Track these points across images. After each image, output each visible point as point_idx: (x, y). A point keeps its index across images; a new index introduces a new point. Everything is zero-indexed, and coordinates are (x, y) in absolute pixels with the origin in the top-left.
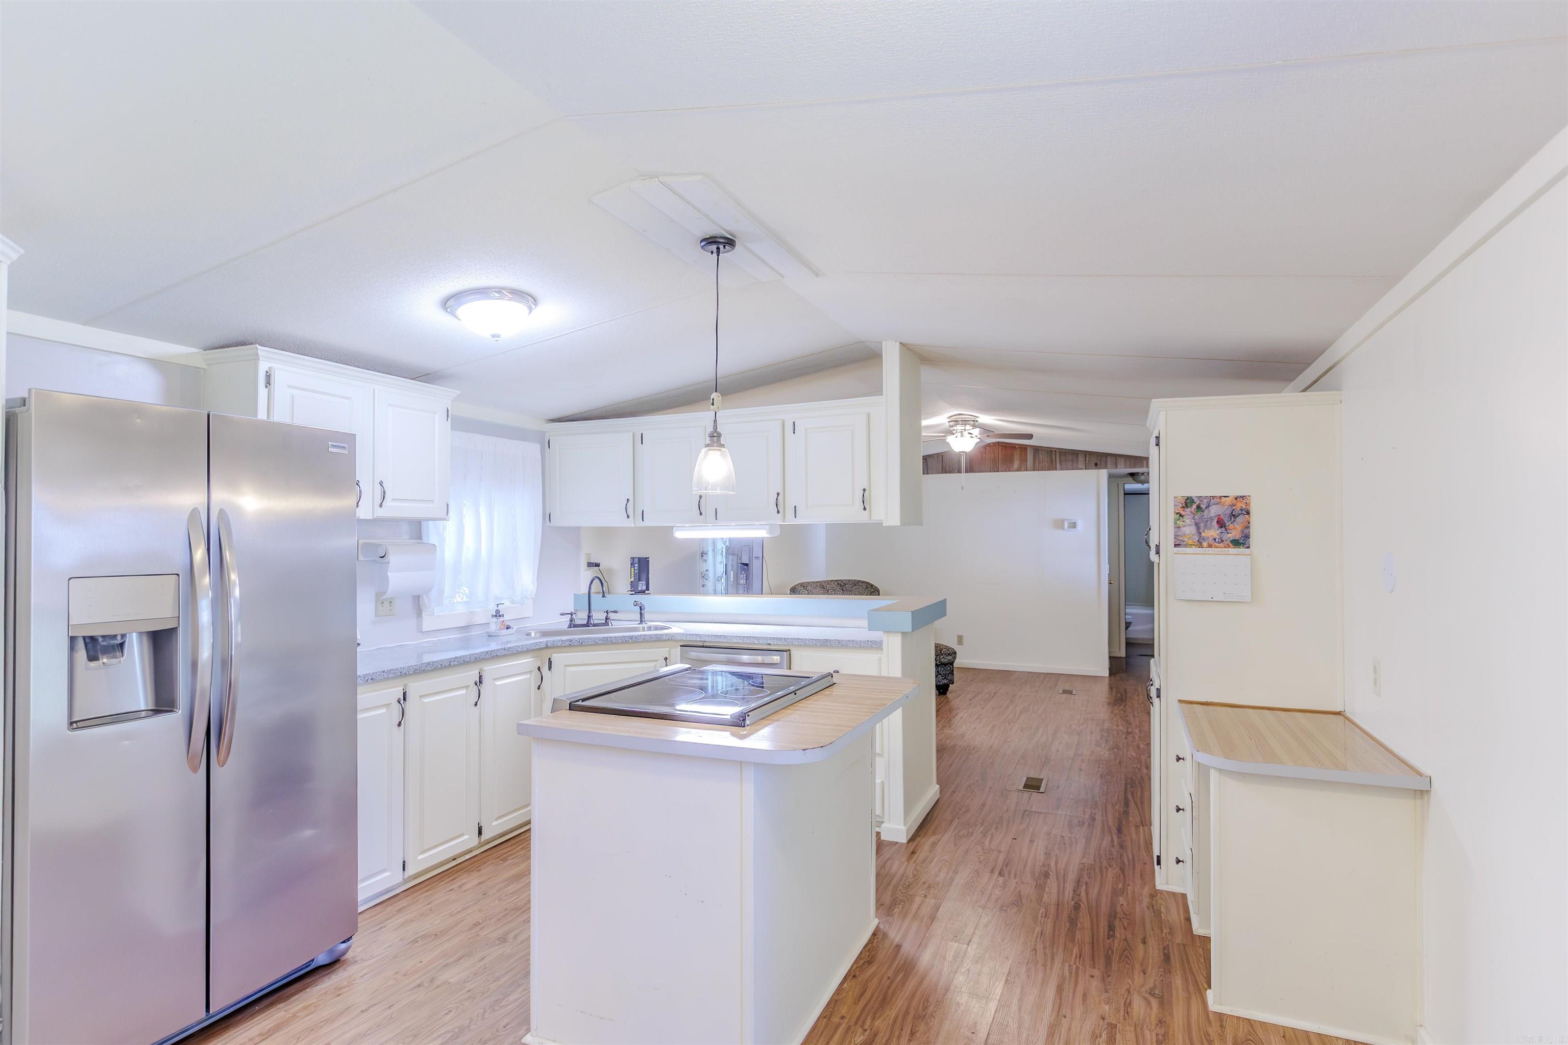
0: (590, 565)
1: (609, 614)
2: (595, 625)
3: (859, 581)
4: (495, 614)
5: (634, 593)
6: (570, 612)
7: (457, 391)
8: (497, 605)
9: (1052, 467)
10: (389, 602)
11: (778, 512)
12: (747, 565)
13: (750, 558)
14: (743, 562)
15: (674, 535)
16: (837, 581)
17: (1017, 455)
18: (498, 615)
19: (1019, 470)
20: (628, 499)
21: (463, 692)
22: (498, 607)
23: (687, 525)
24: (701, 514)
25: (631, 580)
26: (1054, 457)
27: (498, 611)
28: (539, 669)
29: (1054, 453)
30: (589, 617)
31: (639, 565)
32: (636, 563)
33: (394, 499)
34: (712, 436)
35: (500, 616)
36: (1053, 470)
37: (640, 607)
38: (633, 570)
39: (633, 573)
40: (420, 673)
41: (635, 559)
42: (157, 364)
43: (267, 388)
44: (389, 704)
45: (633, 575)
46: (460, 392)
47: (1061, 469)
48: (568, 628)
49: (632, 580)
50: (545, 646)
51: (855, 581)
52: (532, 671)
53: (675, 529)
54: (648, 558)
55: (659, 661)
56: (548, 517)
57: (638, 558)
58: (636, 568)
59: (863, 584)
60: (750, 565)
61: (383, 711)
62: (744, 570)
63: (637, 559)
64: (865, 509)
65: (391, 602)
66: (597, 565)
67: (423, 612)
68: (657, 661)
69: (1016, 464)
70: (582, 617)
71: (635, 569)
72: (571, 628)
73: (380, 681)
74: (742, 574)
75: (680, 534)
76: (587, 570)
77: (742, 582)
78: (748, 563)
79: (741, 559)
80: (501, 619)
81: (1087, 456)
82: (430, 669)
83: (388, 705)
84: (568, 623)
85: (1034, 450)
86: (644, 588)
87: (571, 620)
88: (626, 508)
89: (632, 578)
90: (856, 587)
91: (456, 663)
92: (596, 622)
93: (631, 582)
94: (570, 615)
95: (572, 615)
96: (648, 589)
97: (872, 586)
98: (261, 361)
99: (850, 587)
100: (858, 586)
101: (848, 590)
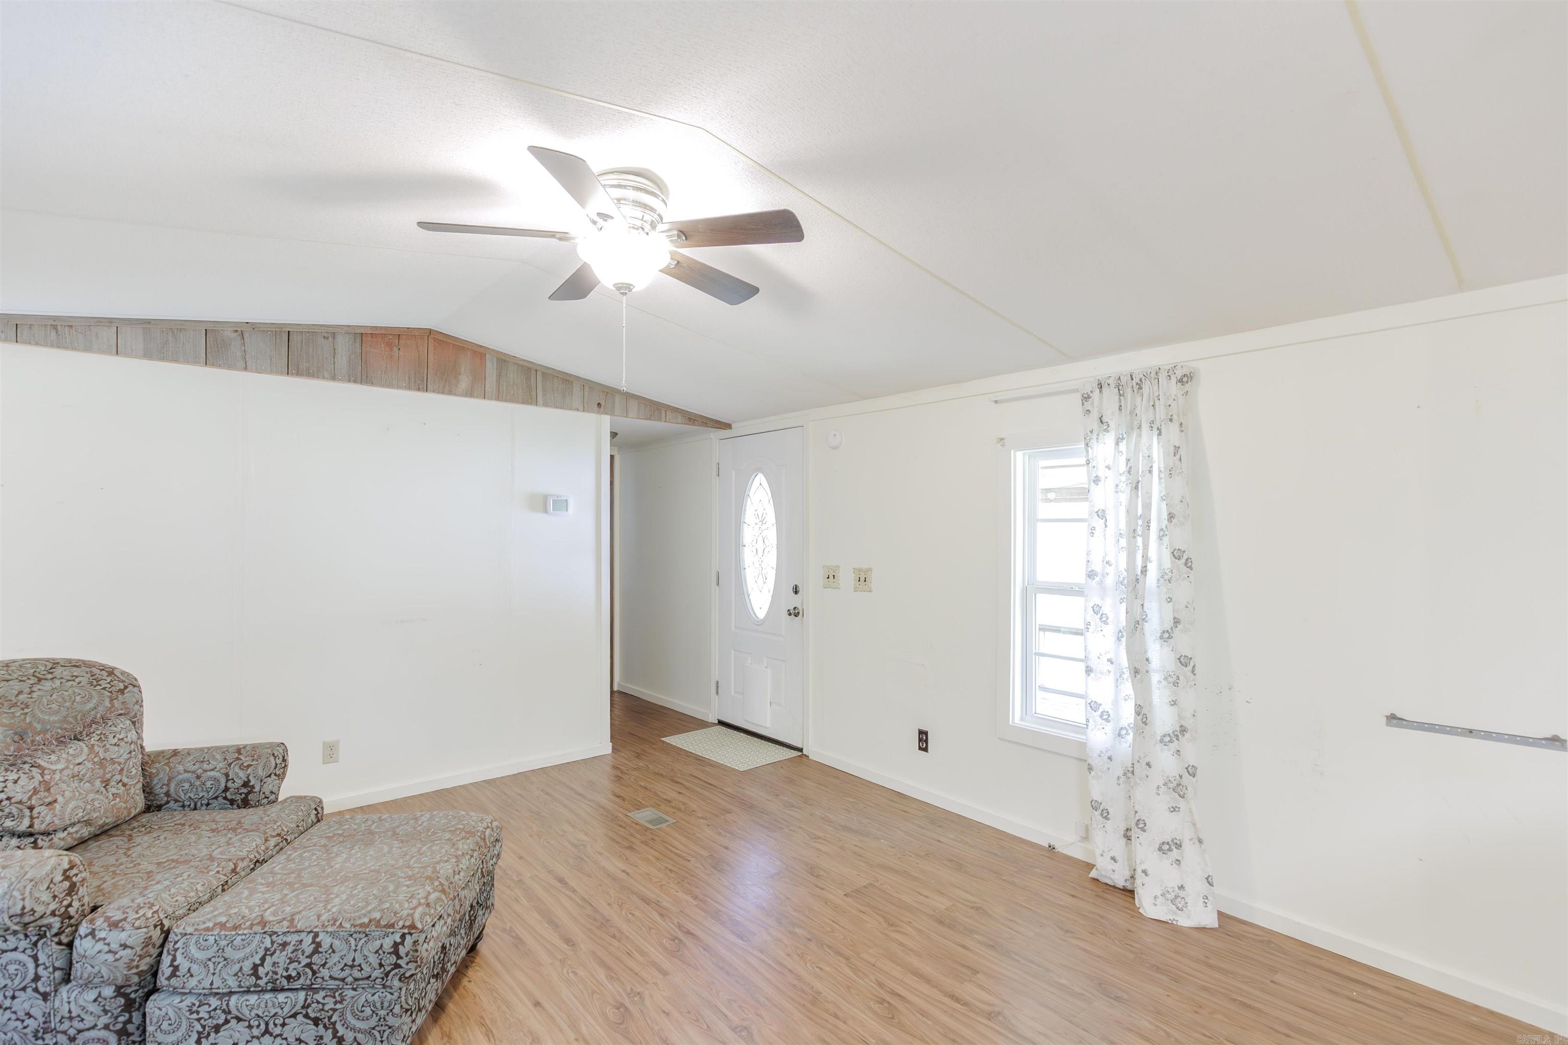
3: (55, 664)
9: (529, 399)
17: (465, 364)
19: (470, 394)
26: (533, 380)
29: (533, 372)
36: (531, 404)
47: (545, 405)
51: (34, 662)
59: (76, 671)
69: (464, 382)
81: (587, 389)
85: (498, 359)
90: (47, 685)
97: (111, 672)
99: (20, 693)
100: (58, 682)
101: (15, 705)
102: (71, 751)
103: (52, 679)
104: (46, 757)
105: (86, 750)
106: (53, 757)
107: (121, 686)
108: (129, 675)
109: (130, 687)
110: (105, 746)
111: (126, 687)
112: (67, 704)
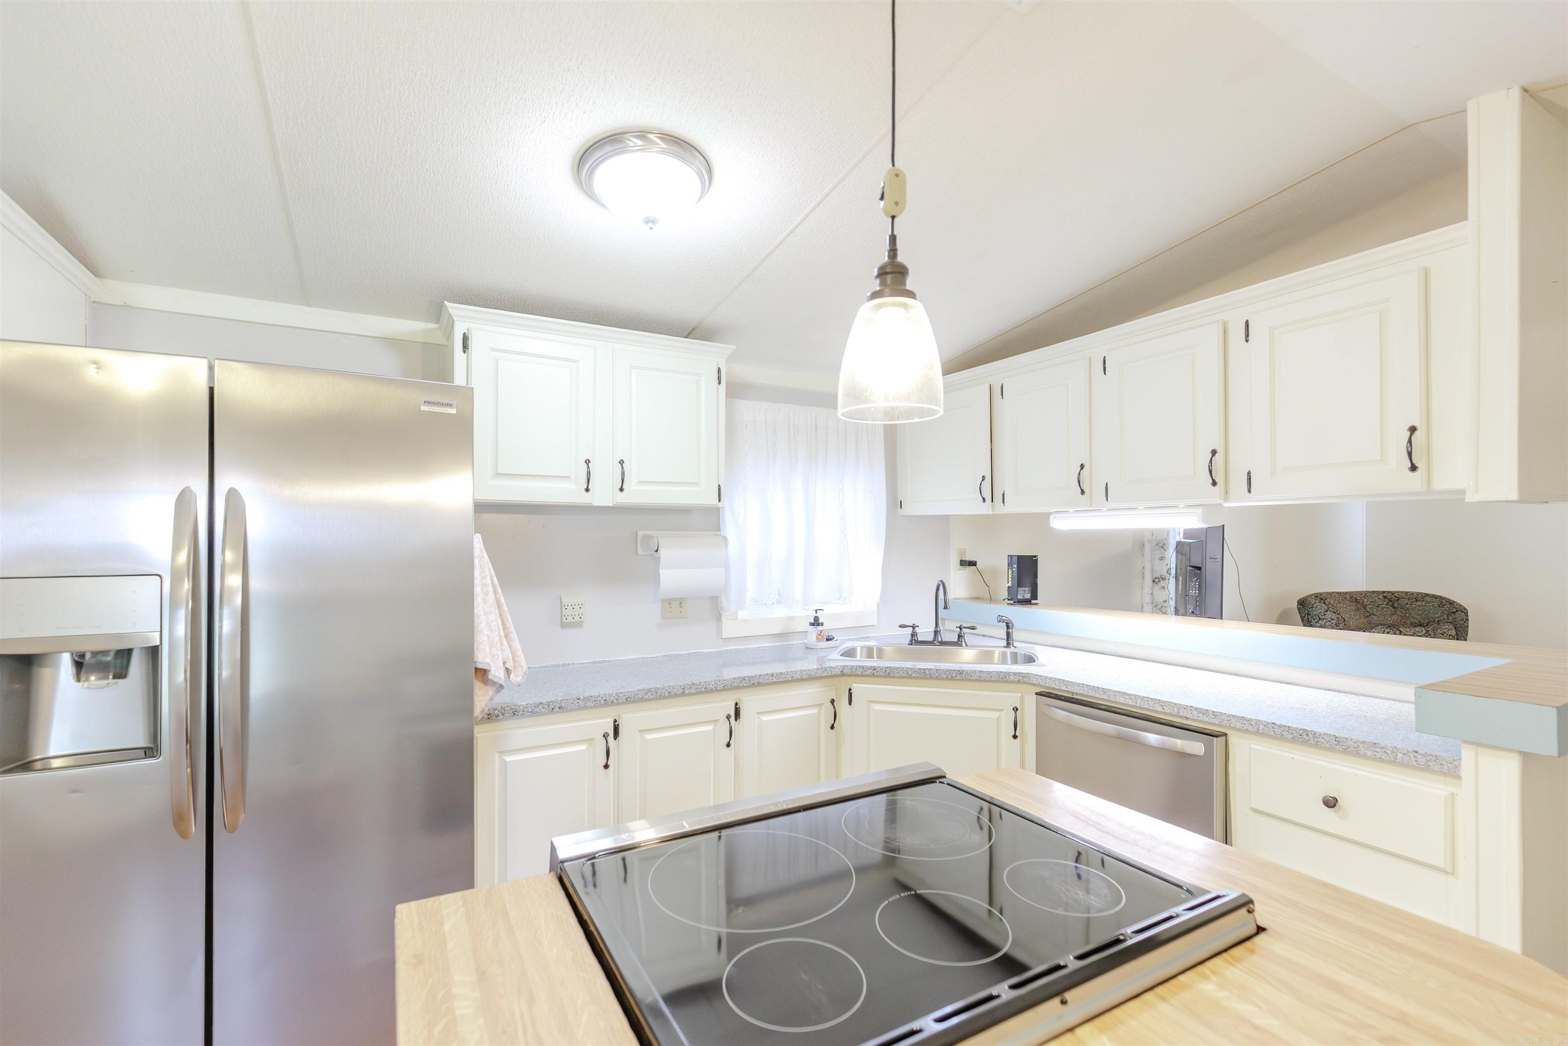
0: (963, 563)
1: (964, 630)
2: (943, 643)
3: (1427, 595)
4: (813, 621)
5: (1012, 602)
6: (912, 625)
7: (732, 346)
8: (816, 610)
10: (679, 602)
11: (1214, 483)
12: (1199, 568)
13: (1203, 560)
14: (1191, 565)
15: (1051, 526)
16: (1384, 592)
18: (816, 622)
20: (983, 477)
21: (710, 727)
22: (816, 613)
23: (1072, 510)
24: (1083, 492)
25: (1008, 585)
27: (816, 619)
28: (833, 701)
30: (936, 633)
31: (1018, 566)
32: (1014, 564)
33: (640, 482)
34: (882, 273)
35: (818, 625)
37: (1007, 623)
38: (1010, 573)
39: (1010, 576)
40: (635, 702)
41: (1013, 557)
42: (394, 343)
43: (466, 354)
44: (592, 740)
45: (1010, 579)
46: (735, 347)
48: (909, 644)
49: (1010, 584)
50: (839, 673)
52: (822, 705)
53: (1052, 517)
54: (1035, 556)
55: (1004, 711)
56: (895, 503)
57: (1018, 556)
58: (1014, 570)
60: (1203, 569)
61: (583, 747)
62: (1196, 575)
63: (1016, 558)
64: (1413, 468)
65: (680, 603)
66: (973, 564)
67: (723, 616)
68: (1002, 710)
70: (926, 631)
71: (1012, 572)
72: (911, 645)
73: (572, 710)
74: (1193, 581)
75: (1060, 524)
76: (958, 570)
77: (1193, 592)
78: (1200, 566)
79: (1189, 560)
80: (820, 628)
82: (652, 697)
83: (590, 741)
84: (909, 637)
86: (1028, 596)
87: (914, 635)
88: (980, 488)
89: (1010, 583)
90: (1419, 603)
91: (692, 691)
92: (945, 639)
93: (1009, 587)
94: (911, 629)
95: (914, 628)
96: (1034, 595)
98: (457, 322)
99: (1407, 604)
100: (1424, 603)
101: (1403, 608)
102: (1417, 629)
103: (1422, 601)
104: (1404, 629)
105: (1424, 631)
106: (1408, 629)
107: (1455, 610)
108: (1461, 605)
109: (1460, 612)
110: (1435, 632)
111: (1457, 611)
112: (1426, 613)
